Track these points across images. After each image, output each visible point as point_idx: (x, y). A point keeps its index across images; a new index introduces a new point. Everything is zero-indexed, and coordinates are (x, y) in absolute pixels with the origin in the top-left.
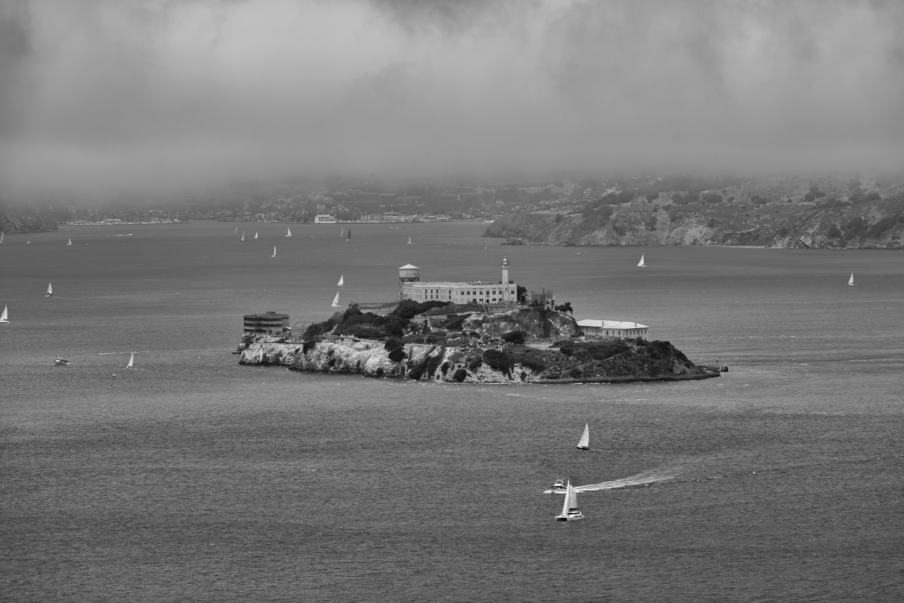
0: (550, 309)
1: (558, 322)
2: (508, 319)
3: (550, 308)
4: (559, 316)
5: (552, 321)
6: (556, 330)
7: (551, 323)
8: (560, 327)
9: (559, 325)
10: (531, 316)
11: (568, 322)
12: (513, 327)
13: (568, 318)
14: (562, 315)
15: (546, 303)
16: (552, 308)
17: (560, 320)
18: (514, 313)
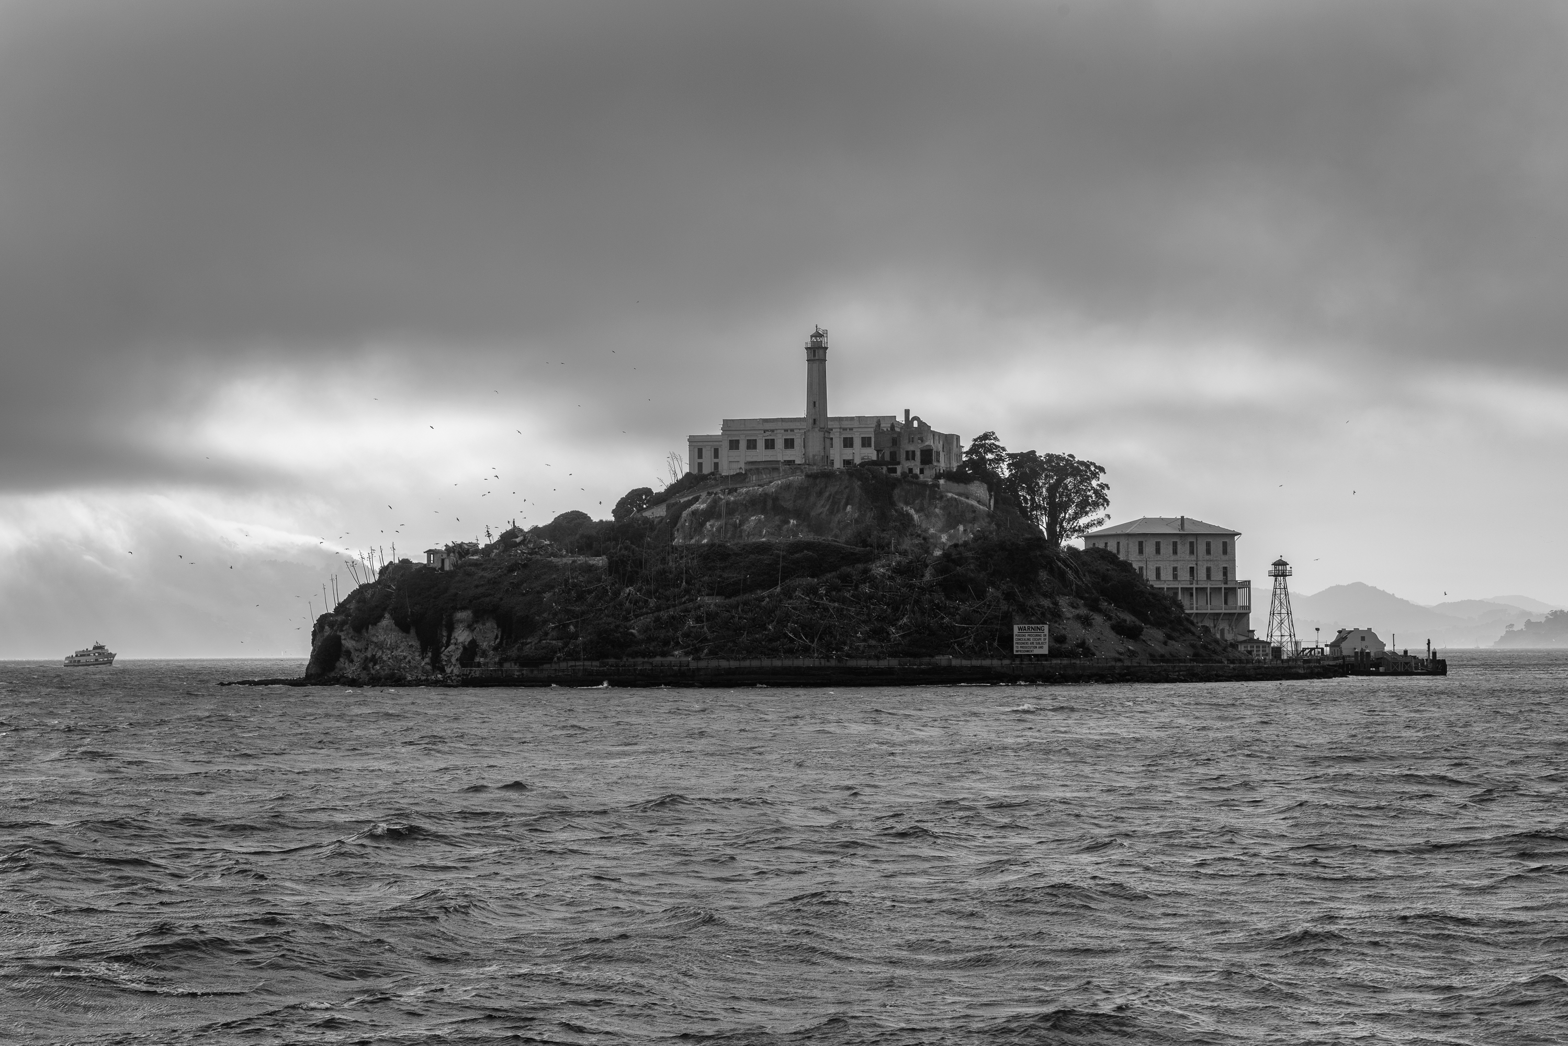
0: (916, 476)
1: (937, 516)
2: (770, 503)
3: (917, 471)
4: (941, 497)
5: (917, 511)
6: (925, 539)
7: (910, 518)
8: (942, 531)
9: (940, 524)
10: (836, 493)
11: (970, 516)
12: (779, 528)
13: (975, 503)
14: (950, 495)
15: (903, 456)
16: (922, 471)
17: (943, 508)
18: (788, 487)
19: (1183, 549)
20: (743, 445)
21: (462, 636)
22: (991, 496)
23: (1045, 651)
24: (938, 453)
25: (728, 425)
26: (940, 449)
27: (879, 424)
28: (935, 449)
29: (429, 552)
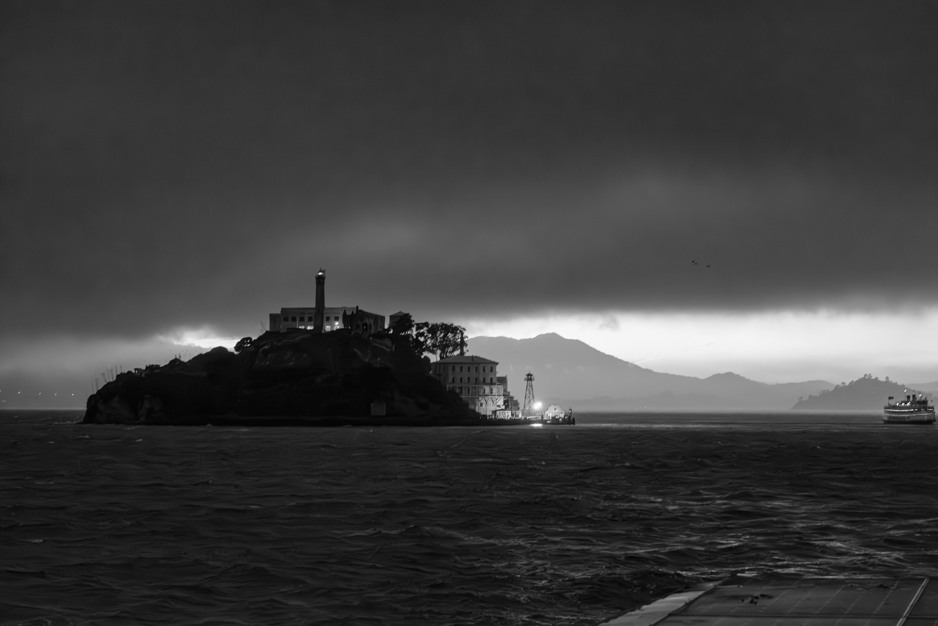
3: (360, 333)
13: (385, 348)
15: (355, 327)
16: (363, 333)
19: (473, 370)
20: (290, 319)
21: (147, 405)
22: (393, 345)
23: (385, 414)
24: (370, 326)
25: (283, 310)
26: (372, 323)
27: (345, 312)
28: (368, 324)
29: (136, 369)
